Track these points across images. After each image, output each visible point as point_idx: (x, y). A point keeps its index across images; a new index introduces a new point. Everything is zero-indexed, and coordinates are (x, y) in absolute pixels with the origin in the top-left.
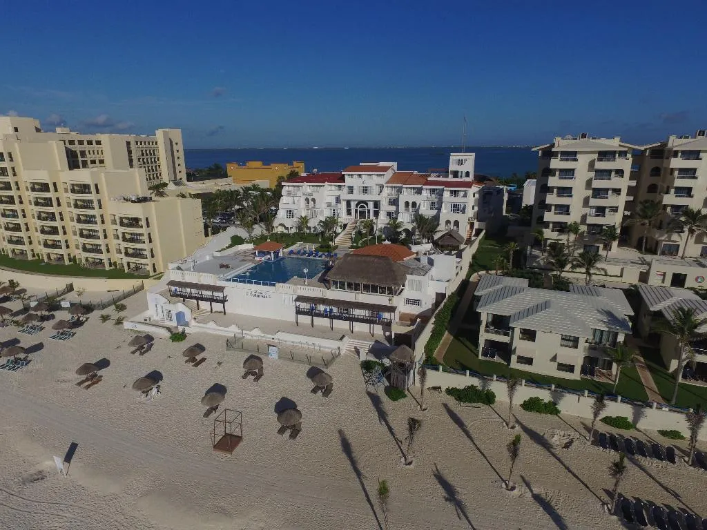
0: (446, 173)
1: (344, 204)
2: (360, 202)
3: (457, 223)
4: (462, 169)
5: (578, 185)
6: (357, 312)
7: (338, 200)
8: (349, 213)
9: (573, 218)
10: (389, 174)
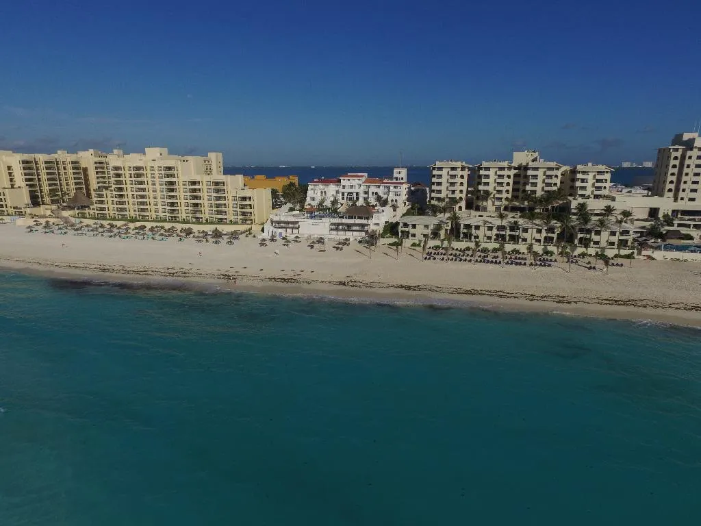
0: (391, 178)
1: (341, 194)
2: (349, 193)
3: (396, 201)
4: (399, 176)
5: (444, 180)
6: (354, 228)
7: (338, 192)
8: (343, 198)
9: (442, 195)
10: (364, 179)
